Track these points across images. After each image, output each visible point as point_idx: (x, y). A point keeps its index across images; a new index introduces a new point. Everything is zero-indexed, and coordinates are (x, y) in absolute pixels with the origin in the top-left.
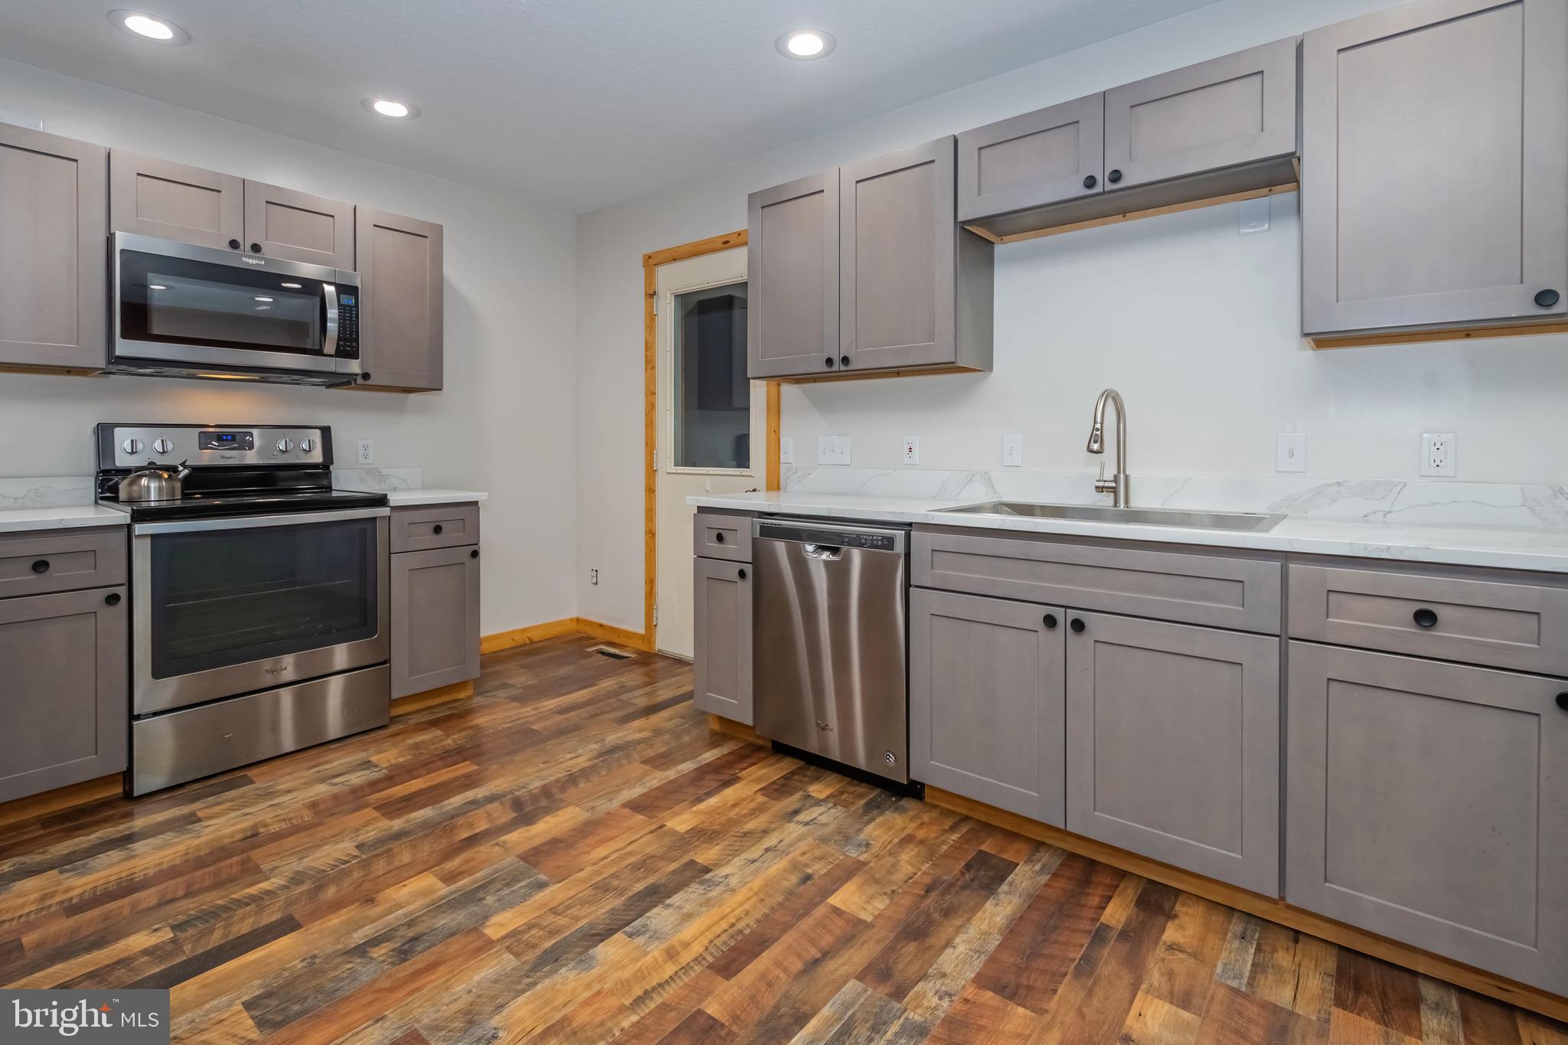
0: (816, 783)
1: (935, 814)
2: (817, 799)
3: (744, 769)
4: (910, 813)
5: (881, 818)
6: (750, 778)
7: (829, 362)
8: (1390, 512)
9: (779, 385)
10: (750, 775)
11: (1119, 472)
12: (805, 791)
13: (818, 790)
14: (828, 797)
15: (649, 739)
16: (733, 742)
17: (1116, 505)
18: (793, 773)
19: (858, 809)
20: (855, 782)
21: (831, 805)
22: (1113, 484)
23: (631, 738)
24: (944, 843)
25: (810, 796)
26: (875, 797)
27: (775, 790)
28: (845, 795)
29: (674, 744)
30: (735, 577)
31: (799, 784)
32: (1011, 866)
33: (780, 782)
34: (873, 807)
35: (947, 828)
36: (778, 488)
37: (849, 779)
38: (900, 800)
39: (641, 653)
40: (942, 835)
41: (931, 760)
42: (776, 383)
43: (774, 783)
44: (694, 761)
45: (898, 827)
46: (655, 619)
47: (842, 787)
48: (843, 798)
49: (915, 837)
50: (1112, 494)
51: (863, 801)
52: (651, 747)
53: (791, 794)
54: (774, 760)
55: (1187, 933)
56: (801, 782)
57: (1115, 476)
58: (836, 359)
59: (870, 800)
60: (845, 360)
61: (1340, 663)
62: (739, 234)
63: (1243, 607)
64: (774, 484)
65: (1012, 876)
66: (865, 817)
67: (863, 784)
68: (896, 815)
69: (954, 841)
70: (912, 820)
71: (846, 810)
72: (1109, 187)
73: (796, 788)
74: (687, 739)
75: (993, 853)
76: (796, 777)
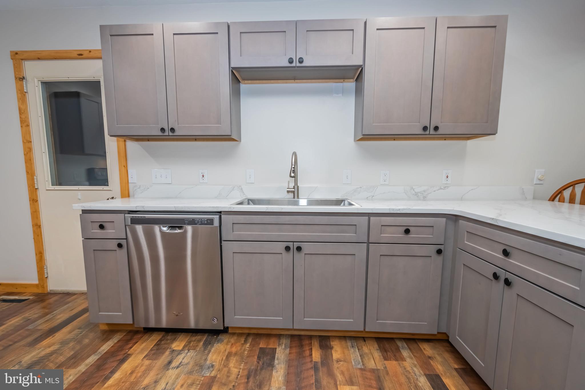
0: (175, 342)
1: (235, 338)
2: (178, 351)
3: (131, 348)
4: (225, 341)
5: (213, 349)
6: (137, 352)
7: (163, 130)
8: (373, 196)
9: (125, 141)
10: (136, 351)
11: (295, 185)
12: (170, 348)
13: (178, 345)
14: (185, 347)
15: (58, 349)
16: (119, 334)
17: (294, 198)
18: (160, 340)
19: (200, 348)
20: (194, 334)
21: (186, 351)
22: (293, 190)
23: (43, 353)
24: (245, 350)
25: (174, 350)
26: (206, 338)
27: (154, 354)
28: (192, 343)
29: (78, 347)
30: (115, 247)
31: (166, 346)
32: (274, 350)
33: (155, 348)
34: (207, 344)
35: (243, 342)
36: (129, 196)
37: (191, 334)
38: (218, 336)
39: (36, 295)
40: (242, 346)
41: (235, 316)
42: (123, 140)
43: (151, 350)
44: (96, 354)
45: (222, 351)
46: (46, 274)
47: (189, 339)
48: (191, 345)
49: (232, 353)
50: (293, 193)
51: (202, 343)
52: (61, 354)
53: (163, 353)
54: (147, 337)
55: (339, 352)
56: (167, 344)
57: (294, 186)
58: (166, 128)
59: (205, 341)
60: (172, 130)
61: (384, 249)
62: (90, 52)
63: (356, 234)
64: (126, 194)
65: (277, 355)
66: (206, 351)
67: (199, 334)
68: (219, 344)
69: (248, 347)
70: (227, 344)
71: (195, 351)
72: (298, 65)
73: (164, 349)
74: (86, 341)
75: (266, 347)
76: (163, 342)
